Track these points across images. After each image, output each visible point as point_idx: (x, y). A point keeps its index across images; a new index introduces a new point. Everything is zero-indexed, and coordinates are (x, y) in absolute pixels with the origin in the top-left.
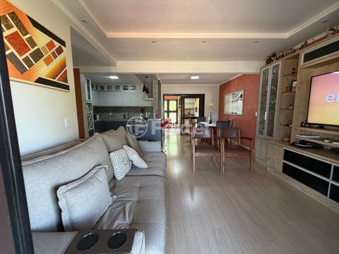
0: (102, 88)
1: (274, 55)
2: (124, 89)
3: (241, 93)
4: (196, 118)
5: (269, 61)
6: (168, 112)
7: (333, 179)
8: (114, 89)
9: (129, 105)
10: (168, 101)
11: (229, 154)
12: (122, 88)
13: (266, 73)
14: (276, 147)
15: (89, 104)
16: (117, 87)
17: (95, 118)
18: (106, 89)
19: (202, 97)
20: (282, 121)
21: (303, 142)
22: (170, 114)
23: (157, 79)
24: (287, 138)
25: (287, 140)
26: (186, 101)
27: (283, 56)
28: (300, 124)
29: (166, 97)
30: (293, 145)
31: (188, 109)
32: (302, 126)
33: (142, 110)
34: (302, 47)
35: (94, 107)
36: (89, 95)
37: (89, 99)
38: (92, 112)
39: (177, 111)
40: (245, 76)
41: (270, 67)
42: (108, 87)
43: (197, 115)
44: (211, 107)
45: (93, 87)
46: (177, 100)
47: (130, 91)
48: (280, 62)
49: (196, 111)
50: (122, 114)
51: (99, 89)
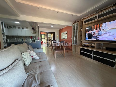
0: (11, 27)
1: (76, 21)
2: (22, 29)
3: (66, 32)
4: (52, 40)
5: (75, 22)
6: (42, 38)
7: (93, 54)
8: (17, 28)
9: (25, 35)
10: (42, 34)
12: (21, 28)
14: (78, 47)
15: (3, 34)
16: (19, 27)
17: (7, 41)
18: (12, 27)
19: (54, 33)
20: (79, 40)
21: (85, 45)
22: (42, 39)
23: (38, 25)
24: (81, 45)
25: (80, 45)
27: (78, 21)
28: (83, 40)
30: (82, 46)
32: (84, 41)
33: (31, 37)
34: (83, 19)
35: (6, 36)
36: (3, 30)
37: (3, 31)
38: (5, 38)
39: (45, 38)
40: (68, 27)
41: (75, 24)
42: (14, 27)
43: (53, 39)
45: (5, 26)
46: (45, 34)
47: (25, 30)
48: (78, 23)
49: (52, 38)
50: (22, 39)
51: (9, 27)
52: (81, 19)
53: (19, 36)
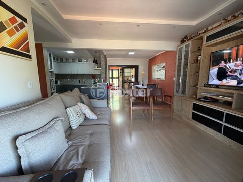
0: (62, 60)
1: (186, 37)
2: (79, 61)
3: (164, 64)
7: (225, 122)
8: (71, 61)
9: (82, 73)
10: (112, 70)
11: (156, 108)
12: (77, 61)
13: (180, 50)
14: (188, 102)
15: (51, 72)
16: (74, 60)
17: (56, 83)
18: (65, 61)
20: (191, 84)
21: (205, 98)
22: (114, 80)
23: (103, 54)
24: (195, 95)
26: (126, 70)
27: (192, 38)
28: (203, 85)
29: (111, 68)
30: (199, 99)
31: (127, 76)
32: (205, 87)
33: (93, 77)
34: (205, 32)
35: (55, 74)
36: (51, 66)
37: (51, 68)
38: (54, 78)
39: (119, 78)
41: (184, 46)
42: (66, 59)
43: (133, 80)
44: (143, 74)
45: (54, 59)
46: (119, 70)
47: (84, 63)
48: (190, 42)
50: (78, 80)
51: (59, 61)
52: (200, 32)
53: (74, 75)
